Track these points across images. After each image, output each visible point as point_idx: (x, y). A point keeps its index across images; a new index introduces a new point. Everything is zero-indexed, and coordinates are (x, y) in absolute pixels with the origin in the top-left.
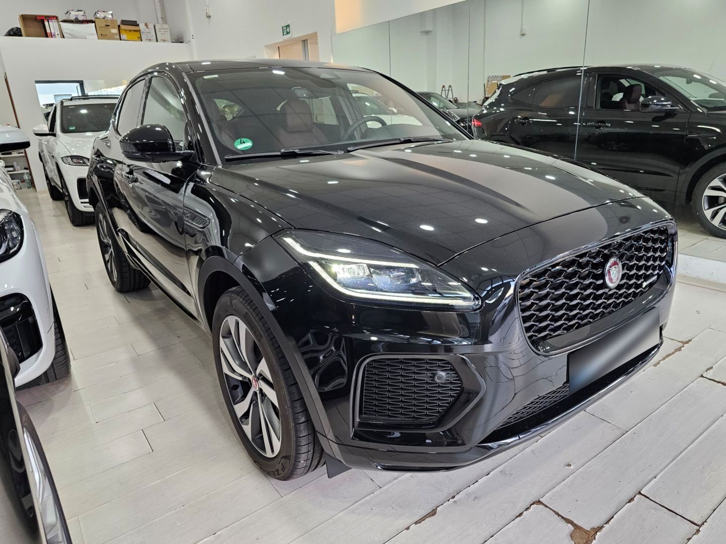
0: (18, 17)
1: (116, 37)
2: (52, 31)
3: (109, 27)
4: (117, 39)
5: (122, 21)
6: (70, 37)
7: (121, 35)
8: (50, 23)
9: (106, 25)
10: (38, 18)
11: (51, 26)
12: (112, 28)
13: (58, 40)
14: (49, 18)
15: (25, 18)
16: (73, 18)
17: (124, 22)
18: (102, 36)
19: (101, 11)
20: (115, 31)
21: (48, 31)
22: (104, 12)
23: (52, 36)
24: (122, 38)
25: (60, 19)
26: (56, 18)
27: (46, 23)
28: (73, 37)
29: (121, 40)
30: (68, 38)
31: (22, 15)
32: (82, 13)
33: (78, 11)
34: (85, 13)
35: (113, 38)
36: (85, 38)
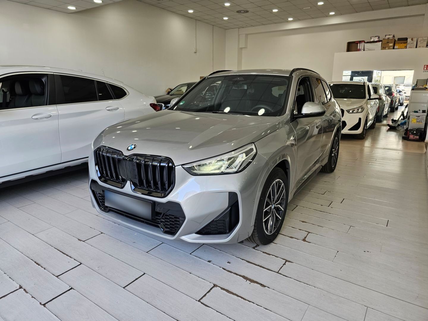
2: (360, 48)
3: (389, 43)
4: (391, 49)
5: (398, 39)
8: (361, 44)
10: (356, 42)
13: (362, 52)
16: (372, 40)
18: (383, 48)
19: (388, 35)
20: (391, 45)
23: (359, 50)
26: (364, 41)
28: (369, 50)
29: (394, 48)
30: (366, 50)
31: (348, 42)
32: (377, 37)
34: (379, 37)
35: (389, 48)
36: (374, 50)
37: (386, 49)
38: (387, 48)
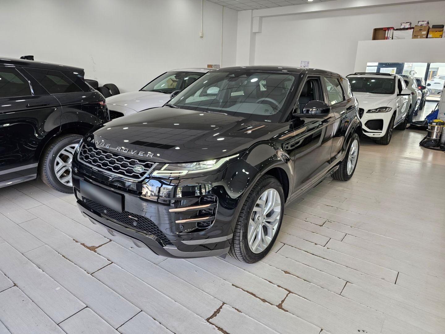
0: (373, 30)
1: (423, 36)
2: (388, 36)
3: (421, 31)
4: (424, 38)
5: (433, 26)
6: (396, 38)
7: (429, 35)
8: (389, 31)
9: (420, 30)
10: (383, 29)
11: (389, 33)
12: (423, 31)
13: (390, 40)
14: (388, 29)
15: (376, 30)
16: (402, 27)
17: (435, 27)
18: (415, 36)
19: (421, 21)
20: (424, 33)
21: (386, 36)
22: (423, 21)
23: (387, 38)
24: (428, 37)
25: (395, 29)
26: (393, 28)
27: (387, 32)
28: (398, 38)
29: (427, 37)
30: (395, 39)
31: (375, 29)
32: (409, 24)
33: (407, 23)
34: (411, 24)
35: (421, 37)
36: (404, 39)
37: (417, 38)
38: (419, 37)
